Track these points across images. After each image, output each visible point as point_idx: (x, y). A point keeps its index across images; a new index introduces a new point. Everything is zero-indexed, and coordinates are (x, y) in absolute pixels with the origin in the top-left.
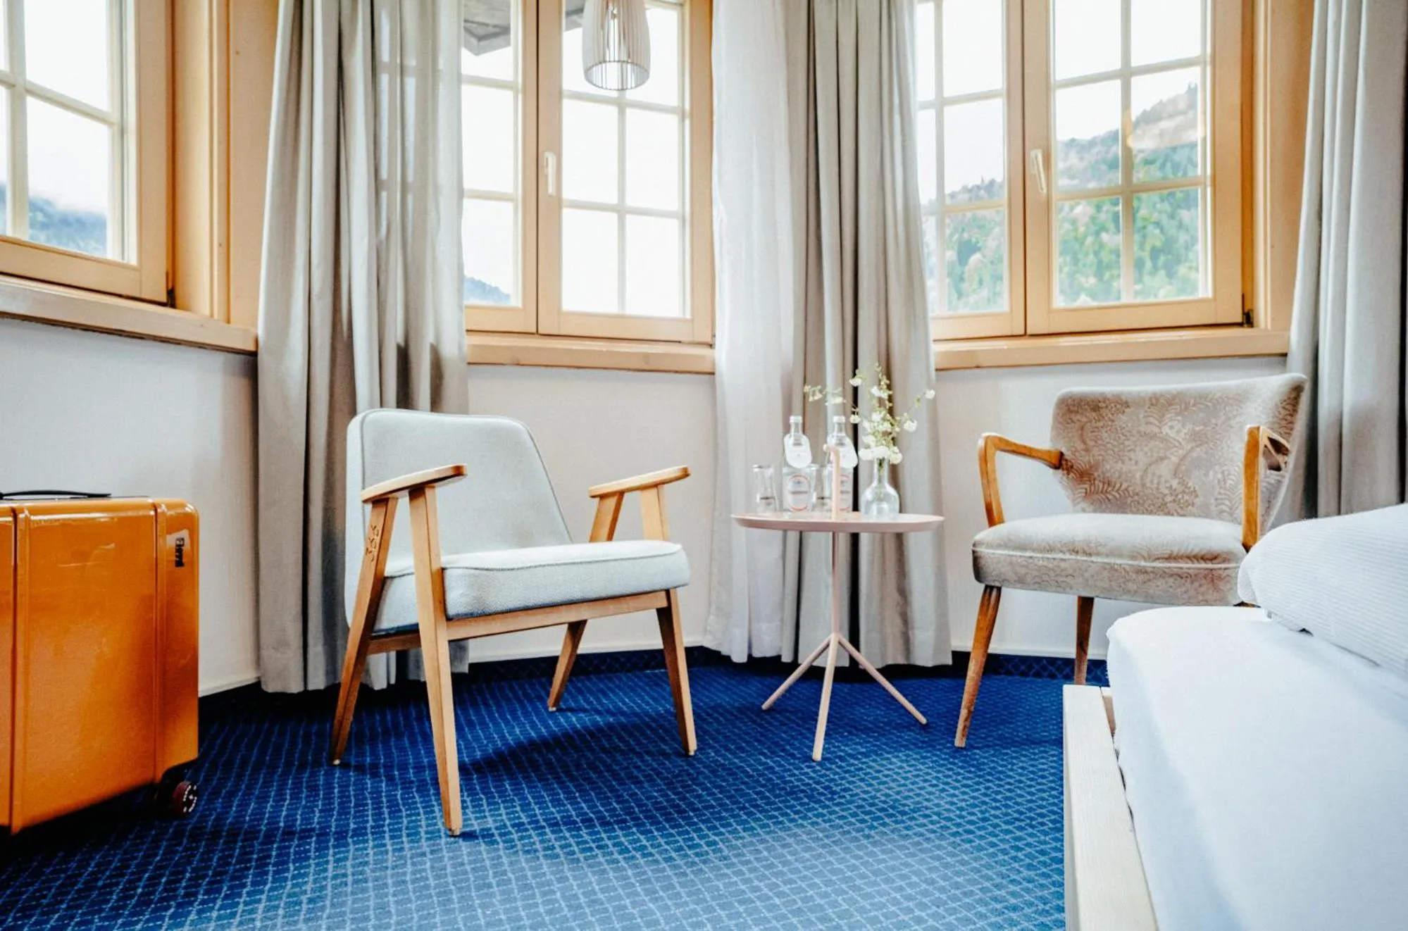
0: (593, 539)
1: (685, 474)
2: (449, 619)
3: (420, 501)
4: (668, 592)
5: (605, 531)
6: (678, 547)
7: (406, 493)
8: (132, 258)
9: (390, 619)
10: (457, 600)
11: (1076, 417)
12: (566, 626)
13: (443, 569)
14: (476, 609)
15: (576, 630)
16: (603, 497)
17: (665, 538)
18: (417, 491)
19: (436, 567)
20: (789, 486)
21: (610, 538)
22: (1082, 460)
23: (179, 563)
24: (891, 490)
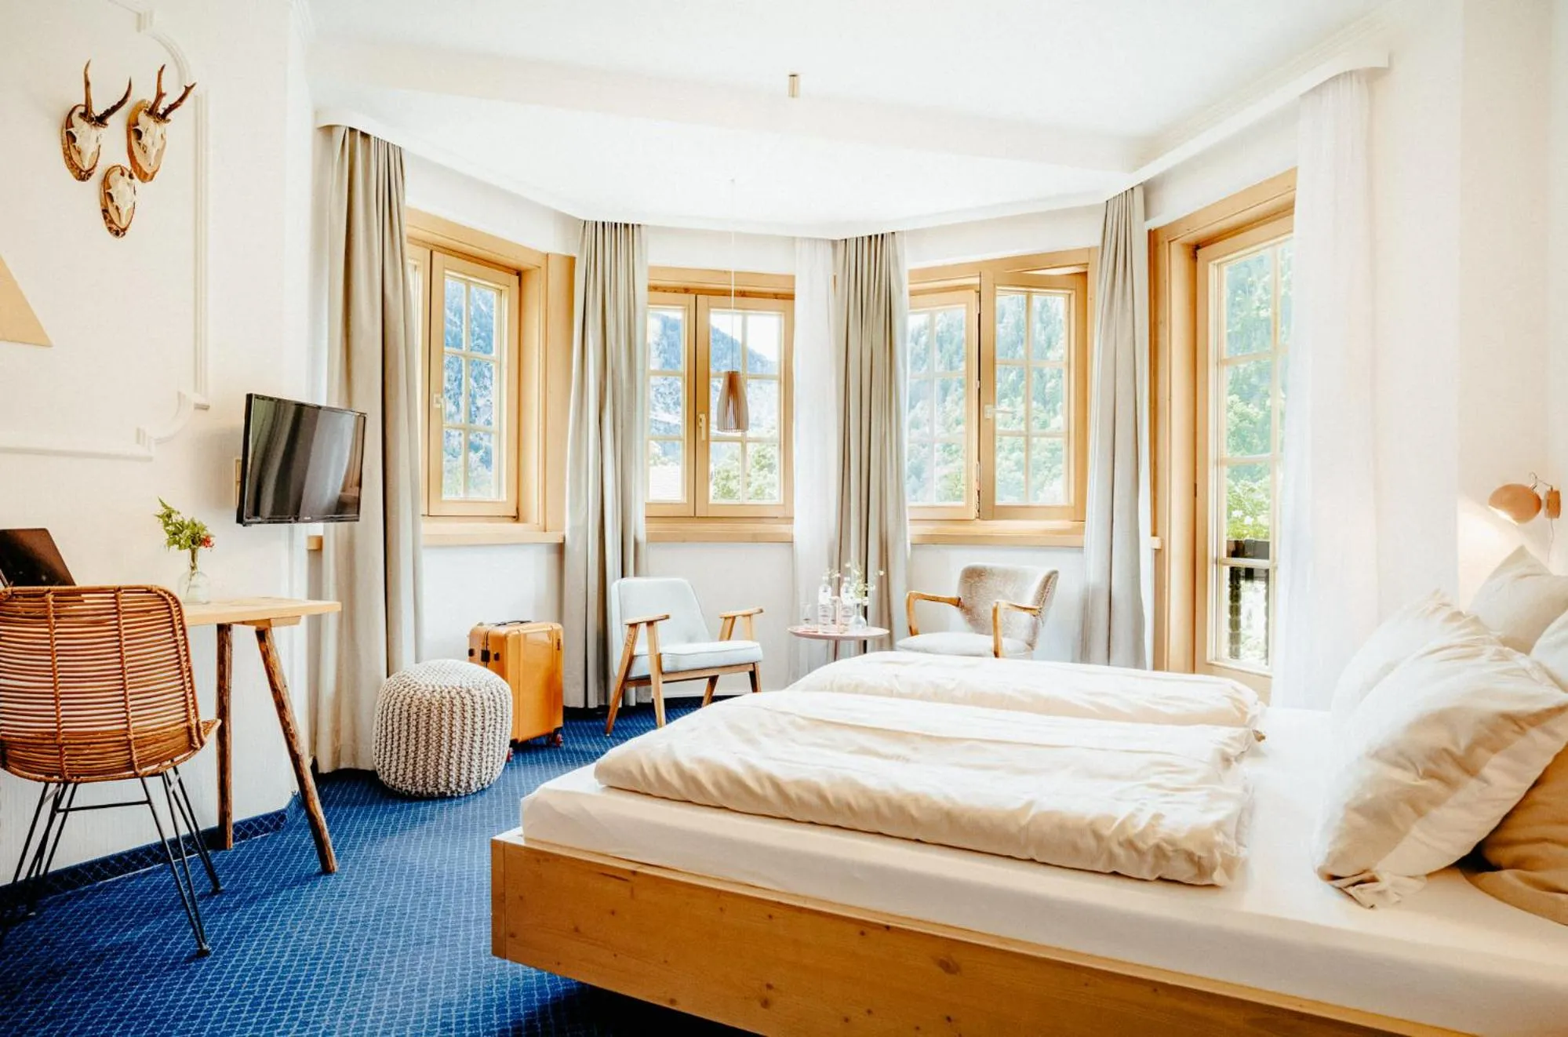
0: (721, 639)
1: (761, 611)
2: (663, 673)
3: (651, 628)
4: (754, 664)
5: (727, 636)
6: (758, 644)
7: (645, 624)
8: (505, 499)
9: (636, 673)
10: (666, 667)
11: (969, 580)
12: (708, 679)
13: (660, 654)
14: (674, 669)
15: (713, 680)
16: (726, 618)
17: (752, 639)
18: (650, 623)
19: (658, 653)
20: (820, 613)
21: (729, 638)
22: (968, 604)
23: (559, 649)
24: (863, 619)
